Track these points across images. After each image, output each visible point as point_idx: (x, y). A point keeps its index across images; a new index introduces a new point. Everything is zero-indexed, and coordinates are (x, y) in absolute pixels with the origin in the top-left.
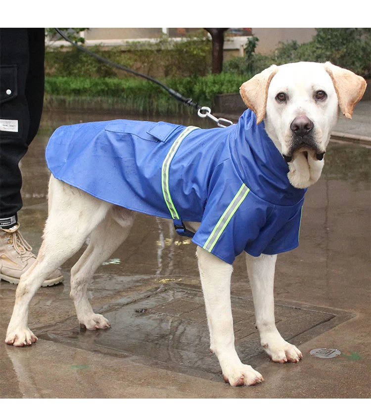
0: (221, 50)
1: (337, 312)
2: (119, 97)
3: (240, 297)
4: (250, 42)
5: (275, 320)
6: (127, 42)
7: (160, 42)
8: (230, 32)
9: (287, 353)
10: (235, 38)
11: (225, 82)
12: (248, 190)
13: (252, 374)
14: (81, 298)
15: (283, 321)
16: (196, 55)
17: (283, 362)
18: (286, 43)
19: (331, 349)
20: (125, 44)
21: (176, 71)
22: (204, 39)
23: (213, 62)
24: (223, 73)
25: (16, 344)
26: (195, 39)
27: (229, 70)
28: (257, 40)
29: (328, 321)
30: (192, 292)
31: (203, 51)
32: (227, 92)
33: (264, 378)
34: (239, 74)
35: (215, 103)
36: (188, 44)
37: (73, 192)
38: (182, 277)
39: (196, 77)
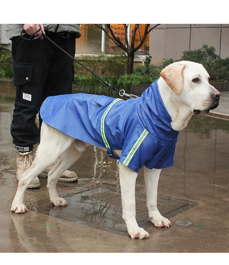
0: (132, 62)
1: (191, 202)
2: (77, 84)
3: (138, 192)
4: (147, 58)
5: (157, 205)
6: (82, 56)
7: (100, 56)
8: (138, 53)
9: (162, 222)
10: (140, 56)
11: (134, 79)
12: (148, 132)
13: (143, 233)
14: (53, 189)
15: (161, 206)
16: (119, 64)
17: (160, 227)
18: (167, 59)
19: (186, 221)
20: (81, 57)
21: (108, 72)
22: (124, 56)
23: (128, 68)
24: (133, 74)
25: (16, 212)
26: (119, 55)
27: (136, 72)
28: (151, 57)
29: (185, 206)
30: (112, 188)
31: (122, 62)
32: (135, 84)
33: (150, 235)
34: (141, 75)
35: (128, 90)
36: (115, 58)
37: (54, 131)
38: (107, 180)
39: (118, 76)
